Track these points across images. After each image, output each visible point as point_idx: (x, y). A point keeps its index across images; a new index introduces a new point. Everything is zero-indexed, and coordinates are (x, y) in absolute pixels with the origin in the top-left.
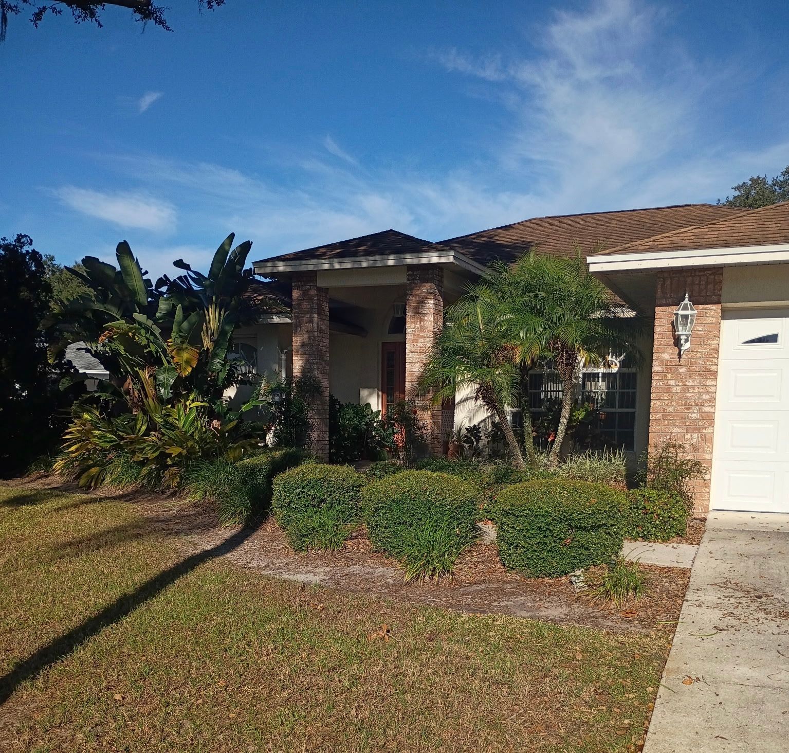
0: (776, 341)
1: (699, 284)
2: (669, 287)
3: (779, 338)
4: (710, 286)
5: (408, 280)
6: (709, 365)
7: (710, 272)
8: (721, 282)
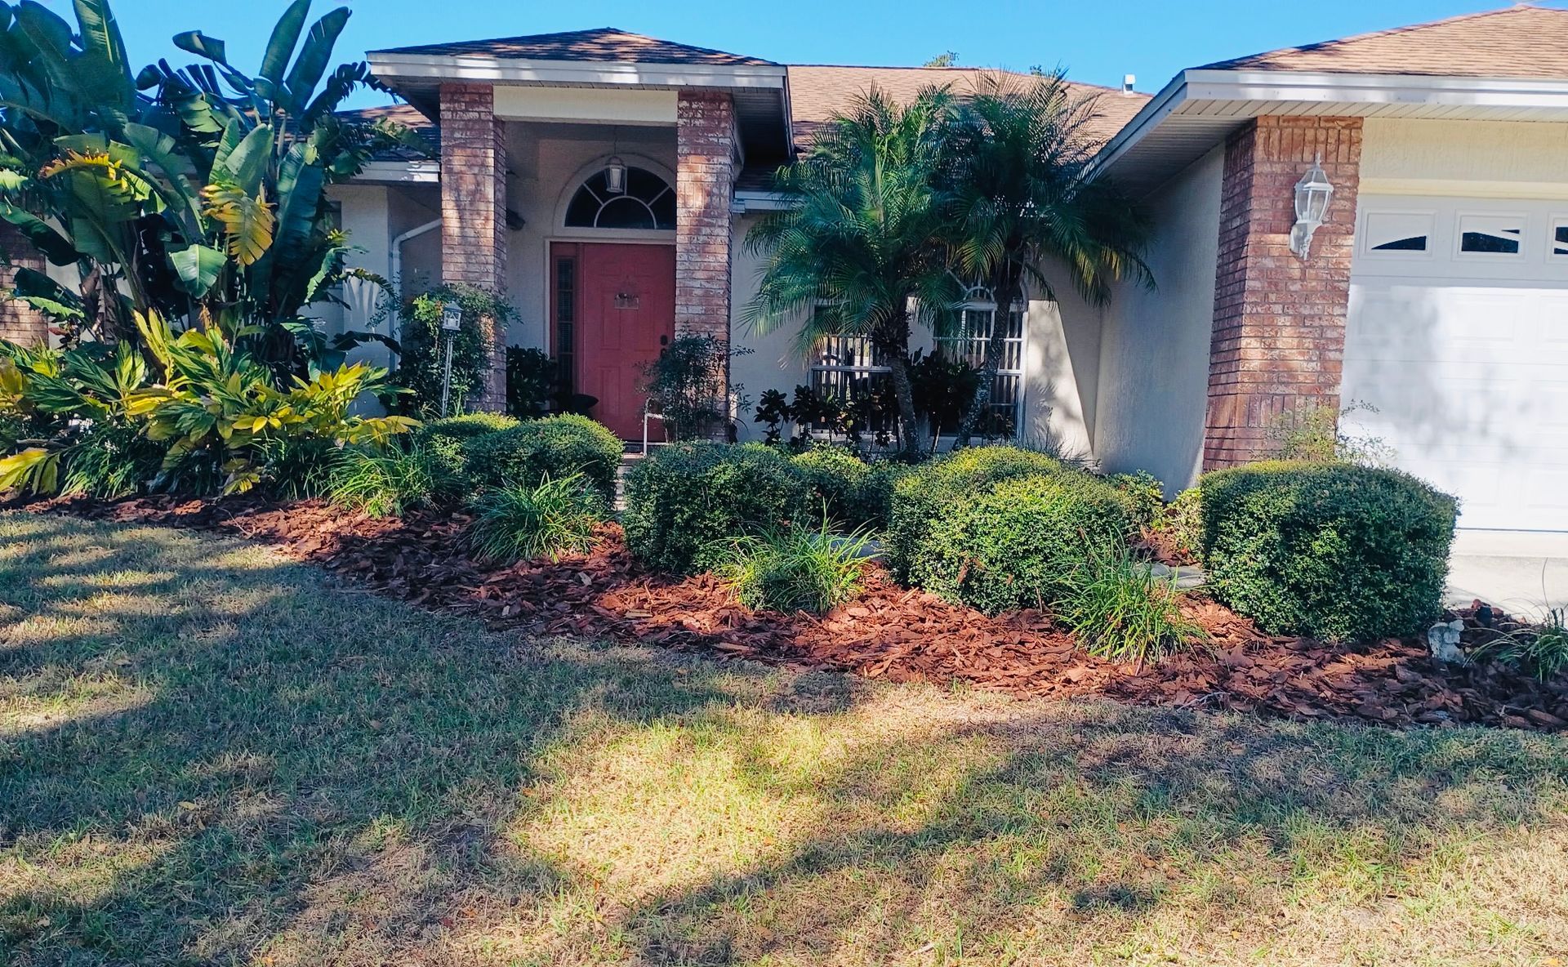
0: (1423, 248)
1: (1326, 142)
2: (1276, 143)
3: (1428, 243)
4: (1344, 148)
5: (680, 116)
6: (1338, 281)
7: (1343, 124)
8: (1359, 141)
